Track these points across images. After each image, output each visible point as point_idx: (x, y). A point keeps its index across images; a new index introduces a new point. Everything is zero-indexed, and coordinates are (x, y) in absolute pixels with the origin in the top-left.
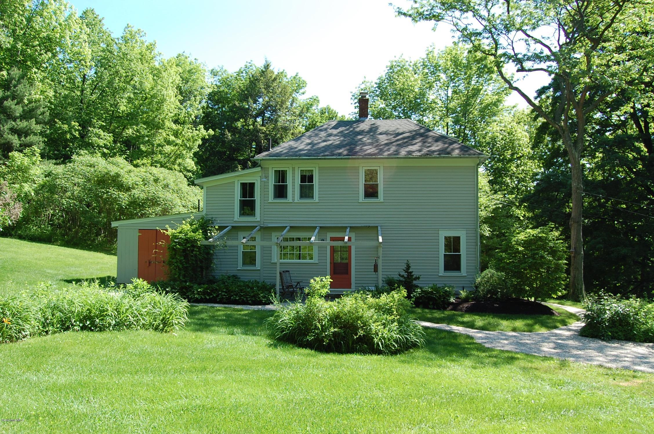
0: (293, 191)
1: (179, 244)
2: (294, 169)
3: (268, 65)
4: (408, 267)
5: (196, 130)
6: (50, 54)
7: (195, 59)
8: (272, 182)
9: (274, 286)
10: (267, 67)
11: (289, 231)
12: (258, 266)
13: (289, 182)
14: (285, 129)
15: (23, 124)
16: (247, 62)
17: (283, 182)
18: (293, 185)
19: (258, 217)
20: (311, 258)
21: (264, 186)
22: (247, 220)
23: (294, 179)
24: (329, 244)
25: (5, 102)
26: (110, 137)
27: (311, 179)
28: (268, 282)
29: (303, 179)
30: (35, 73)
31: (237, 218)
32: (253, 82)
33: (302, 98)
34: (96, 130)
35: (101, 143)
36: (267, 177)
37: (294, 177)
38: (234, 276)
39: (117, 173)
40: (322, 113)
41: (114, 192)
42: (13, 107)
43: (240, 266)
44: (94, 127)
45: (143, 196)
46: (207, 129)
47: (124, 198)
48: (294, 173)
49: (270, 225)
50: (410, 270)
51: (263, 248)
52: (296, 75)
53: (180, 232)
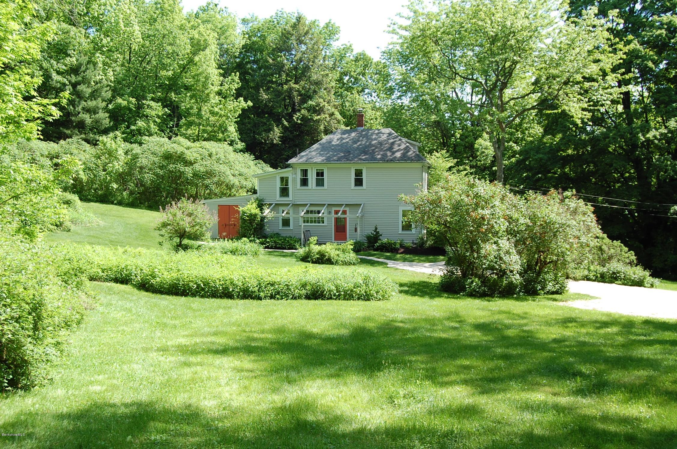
0: (312, 182)
1: (248, 216)
2: (312, 169)
3: (300, 18)
4: (376, 229)
5: (237, 101)
6: (109, 39)
7: (225, 8)
8: (299, 176)
9: (300, 239)
10: (299, 19)
11: (309, 206)
12: (291, 227)
13: (309, 177)
14: (318, 83)
15: (91, 104)
16: (277, 10)
17: (306, 176)
18: (312, 178)
19: (291, 198)
20: (323, 223)
21: (294, 180)
22: (284, 200)
23: (312, 175)
24: (333, 216)
25: (78, 86)
26: (159, 106)
27: (322, 174)
28: (297, 237)
29: (318, 174)
30: (98, 57)
31: (278, 198)
32: (285, 36)
33: (336, 45)
34: (148, 103)
35: (153, 113)
36: (296, 174)
37: (312, 173)
38: (277, 233)
39: (182, 152)
40: (357, 60)
41: (181, 167)
42: (85, 90)
43: (281, 228)
44: (147, 100)
45: (202, 169)
46: (246, 100)
47: (188, 171)
48: (312, 171)
49: (298, 203)
50: (378, 230)
51: (294, 218)
52: (329, 22)
53: (247, 210)
